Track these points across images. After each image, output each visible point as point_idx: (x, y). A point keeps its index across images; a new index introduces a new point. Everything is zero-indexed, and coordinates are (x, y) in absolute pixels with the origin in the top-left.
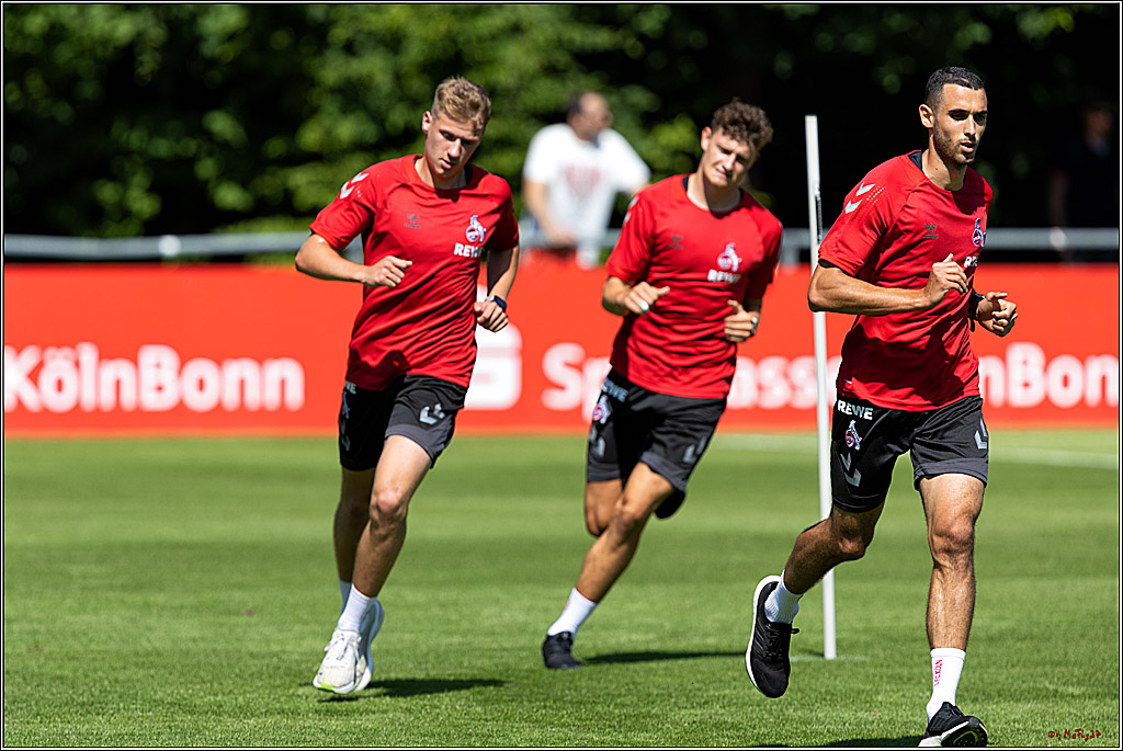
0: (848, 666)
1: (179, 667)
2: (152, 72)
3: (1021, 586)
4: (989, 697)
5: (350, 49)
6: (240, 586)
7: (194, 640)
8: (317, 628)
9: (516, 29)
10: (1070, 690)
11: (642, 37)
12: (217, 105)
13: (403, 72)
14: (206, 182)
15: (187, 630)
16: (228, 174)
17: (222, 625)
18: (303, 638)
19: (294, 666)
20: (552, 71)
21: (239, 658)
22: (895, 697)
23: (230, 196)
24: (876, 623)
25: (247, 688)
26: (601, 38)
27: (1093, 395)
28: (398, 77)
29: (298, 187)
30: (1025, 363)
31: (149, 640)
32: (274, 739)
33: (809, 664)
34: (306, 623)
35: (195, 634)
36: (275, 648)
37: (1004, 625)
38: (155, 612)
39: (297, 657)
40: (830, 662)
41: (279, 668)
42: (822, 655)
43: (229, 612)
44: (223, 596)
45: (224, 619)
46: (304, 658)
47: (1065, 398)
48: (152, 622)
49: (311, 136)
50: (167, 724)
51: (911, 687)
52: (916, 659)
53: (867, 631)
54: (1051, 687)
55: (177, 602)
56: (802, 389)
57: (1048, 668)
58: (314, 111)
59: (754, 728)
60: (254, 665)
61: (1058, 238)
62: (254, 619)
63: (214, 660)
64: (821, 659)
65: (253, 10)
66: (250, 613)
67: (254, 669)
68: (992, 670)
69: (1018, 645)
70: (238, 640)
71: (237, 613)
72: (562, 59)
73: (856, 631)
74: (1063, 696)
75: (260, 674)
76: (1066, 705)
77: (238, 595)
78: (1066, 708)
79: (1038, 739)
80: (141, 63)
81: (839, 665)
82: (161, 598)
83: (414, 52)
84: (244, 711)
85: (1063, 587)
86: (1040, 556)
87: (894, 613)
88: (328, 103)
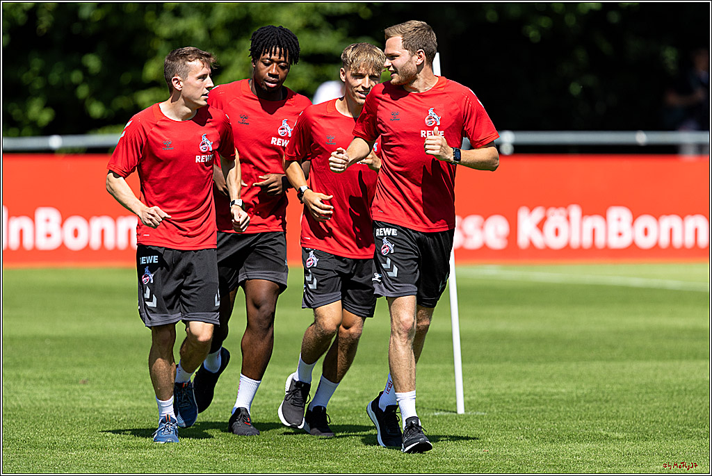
0: (471, 419)
1: (32, 418)
2: (47, 27)
3: (596, 366)
4: (562, 440)
5: (176, 13)
6: (81, 365)
7: (45, 400)
8: (126, 392)
10: (617, 435)
12: (91, 50)
13: (212, 28)
14: (84, 100)
15: (42, 393)
16: (96, 95)
17: (66, 390)
18: (116, 399)
19: (108, 418)
20: (310, 27)
21: (73, 412)
22: (499, 440)
23: (96, 110)
24: (496, 391)
25: (75, 433)
26: (345, 6)
27: (664, 241)
28: (210, 32)
29: (144, 104)
30: (619, 220)
31: (16, 400)
32: (87, 465)
33: (447, 417)
34: (121, 389)
35: (47, 396)
36: (97, 405)
37: (580, 392)
38: (23, 381)
39: (111, 411)
40: (460, 416)
41: (97, 418)
42: (456, 412)
43: (71, 382)
44: (69, 371)
45: (66, 387)
46: (115, 412)
47: (646, 243)
48: (20, 388)
49: (151, 70)
50: (18, 454)
51: (512, 432)
52: (517, 414)
53: (488, 396)
54: (604, 433)
55: (38, 376)
56: (471, 237)
57: (604, 421)
58: (154, 54)
59: (404, 459)
60: (81, 416)
61: (641, 138)
62: (88, 386)
63: (56, 413)
64: (455, 414)
66: (84, 382)
67: (80, 419)
68: (567, 421)
69: (587, 405)
70: (74, 400)
71: (77, 382)
72: (317, 19)
73: (482, 396)
74: (611, 439)
75: (84, 422)
76: (612, 445)
77: (79, 371)
78: (612, 446)
79: (591, 467)
80: (41, 22)
81: (466, 418)
82: (28, 372)
83: (220, 15)
84: (70, 446)
85: (623, 367)
86: (612, 347)
87: (508, 384)
88: (163, 48)
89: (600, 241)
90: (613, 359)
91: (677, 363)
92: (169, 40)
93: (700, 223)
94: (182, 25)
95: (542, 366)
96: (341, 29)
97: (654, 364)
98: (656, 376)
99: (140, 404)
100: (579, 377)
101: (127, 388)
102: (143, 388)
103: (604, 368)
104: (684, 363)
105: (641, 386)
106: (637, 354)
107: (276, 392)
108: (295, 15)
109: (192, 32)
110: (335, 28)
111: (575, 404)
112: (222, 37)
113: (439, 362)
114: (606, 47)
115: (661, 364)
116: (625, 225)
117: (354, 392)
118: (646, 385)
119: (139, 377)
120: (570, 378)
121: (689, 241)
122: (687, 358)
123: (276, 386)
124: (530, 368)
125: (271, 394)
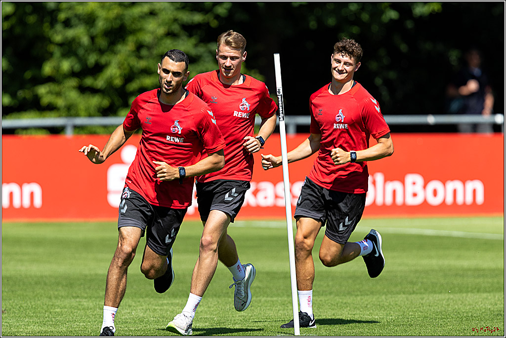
5: (67, 24)
9: (152, 14)
11: (217, 17)
13: (94, 35)
20: (171, 34)
26: (198, 18)
27: (449, 200)
28: (93, 38)
29: (43, 95)
30: (414, 183)
47: (435, 201)
49: (48, 69)
58: (50, 56)
61: (431, 119)
65: (17, 4)
72: (176, 28)
83: (101, 25)
85: (422, 299)
86: (413, 283)
87: (333, 312)
88: (57, 52)
89: (399, 200)
90: (414, 293)
91: (464, 295)
92: (61, 45)
93: (478, 186)
94: (71, 33)
95: (359, 298)
96: (194, 36)
97: (447, 296)
98: (448, 305)
99: (46, 329)
100: (388, 307)
101: (37, 317)
102: (49, 317)
103: (407, 299)
104: (469, 294)
105: (437, 313)
106: (433, 288)
107: (152, 319)
108: (159, 25)
109: (79, 39)
110: (190, 36)
111: (386, 327)
112: (102, 42)
113: (278, 295)
114: (403, 47)
115: (451, 296)
116: (419, 188)
117: (213, 319)
118: (441, 312)
119: (45, 307)
120: (382, 307)
121: (469, 200)
122: (472, 292)
123: (152, 314)
124: (349, 300)
125: (148, 321)
